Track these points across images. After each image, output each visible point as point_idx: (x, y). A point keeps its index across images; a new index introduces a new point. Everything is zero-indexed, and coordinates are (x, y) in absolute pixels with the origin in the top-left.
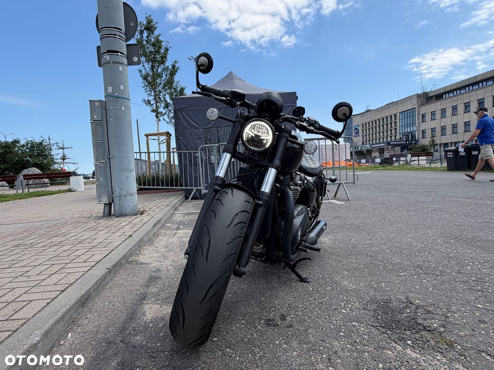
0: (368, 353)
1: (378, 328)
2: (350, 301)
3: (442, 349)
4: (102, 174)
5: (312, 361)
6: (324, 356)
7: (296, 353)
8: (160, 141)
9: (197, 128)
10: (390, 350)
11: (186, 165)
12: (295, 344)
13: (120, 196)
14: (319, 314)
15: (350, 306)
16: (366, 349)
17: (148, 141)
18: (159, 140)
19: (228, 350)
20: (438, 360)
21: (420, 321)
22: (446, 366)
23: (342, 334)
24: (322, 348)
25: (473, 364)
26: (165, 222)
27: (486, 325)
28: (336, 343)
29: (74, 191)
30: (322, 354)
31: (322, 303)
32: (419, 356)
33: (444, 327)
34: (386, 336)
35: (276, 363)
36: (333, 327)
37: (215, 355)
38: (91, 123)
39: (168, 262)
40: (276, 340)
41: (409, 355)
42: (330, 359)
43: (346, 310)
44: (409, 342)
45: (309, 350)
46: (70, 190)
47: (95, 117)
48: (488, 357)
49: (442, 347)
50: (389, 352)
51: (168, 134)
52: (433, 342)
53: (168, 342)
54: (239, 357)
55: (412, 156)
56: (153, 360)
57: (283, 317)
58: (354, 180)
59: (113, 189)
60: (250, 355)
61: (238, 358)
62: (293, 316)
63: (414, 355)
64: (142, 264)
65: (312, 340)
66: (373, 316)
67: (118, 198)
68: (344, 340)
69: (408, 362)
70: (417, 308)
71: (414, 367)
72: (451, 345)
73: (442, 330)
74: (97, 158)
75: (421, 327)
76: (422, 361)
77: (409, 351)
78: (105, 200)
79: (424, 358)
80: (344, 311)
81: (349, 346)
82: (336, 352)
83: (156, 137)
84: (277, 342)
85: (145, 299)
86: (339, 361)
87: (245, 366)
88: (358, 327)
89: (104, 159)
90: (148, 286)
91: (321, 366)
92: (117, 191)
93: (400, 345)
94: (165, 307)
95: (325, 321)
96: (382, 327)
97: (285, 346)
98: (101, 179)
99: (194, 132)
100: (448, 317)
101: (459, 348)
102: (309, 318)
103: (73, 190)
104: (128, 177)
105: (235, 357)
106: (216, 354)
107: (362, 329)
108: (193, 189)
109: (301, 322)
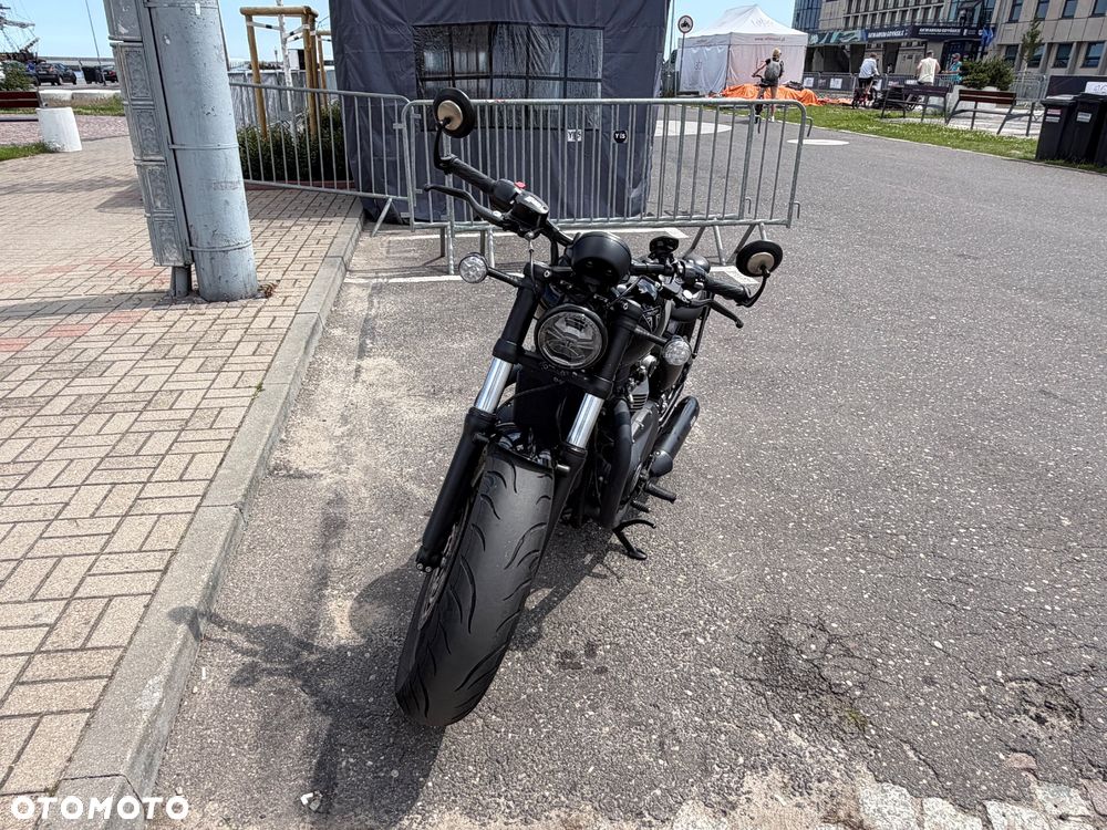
0: (726, 734)
1: (753, 683)
2: (715, 614)
3: (845, 732)
4: (159, 192)
5: (632, 746)
6: (654, 737)
7: (607, 729)
8: (288, 32)
9: (393, 24)
10: (763, 730)
11: (364, 131)
12: (607, 710)
13: (212, 251)
14: (655, 644)
15: (713, 629)
16: (725, 727)
17: (251, 31)
18: (281, 28)
19: (494, 717)
20: (833, 754)
21: (825, 673)
22: (842, 766)
23: (690, 693)
24: (651, 721)
25: (884, 764)
26: (327, 325)
27: (932, 689)
28: (676, 713)
29: (54, 151)
30: (651, 733)
31: (664, 617)
32: (805, 744)
33: (863, 688)
34: (764, 701)
35: (574, 747)
36: (676, 676)
37: (472, 728)
38: (114, 46)
39: (355, 475)
40: (576, 700)
41: (790, 742)
42: (662, 744)
43: (705, 638)
44: (797, 716)
45: (631, 723)
46: (42, 148)
47: (123, 30)
48: (911, 754)
49: (847, 729)
50: (761, 735)
51: (309, 15)
52: (835, 718)
53: (386, 696)
54: (512, 732)
55: (961, 99)
56: (366, 731)
57: (591, 650)
58: (790, 216)
59: (192, 230)
60: (531, 730)
61: (510, 735)
62: (608, 647)
63: (798, 742)
64: (300, 475)
65: (638, 702)
66: (750, 655)
67: (208, 255)
68: (690, 705)
69: (785, 755)
70: (830, 642)
71: (793, 765)
72: (861, 726)
73: (858, 693)
74: (141, 149)
75: (824, 687)
76: (807, 754)
77: (792, 735)
78: (175, 258)
79: (812, 749)
80: (701, 641)
81: (697, 719)
82: (673, 731)
83: (274, 21)
84: (578, 705)
85: (326, 585)
86: (677, 748)
87: (522, 751)
88: (719, 680)
89: (159, 153)
90: (325, 547)
91: (647, 758)
92: (202, 239)
93: (780, 721)
94: (368, 607)
95: (665, 661)
96: (760, 681)
97: (591, 713)
98: (159, 204)
99: (385, 36)
100: (876, 667)
101: (873, 732)
102: (638, 653)
103: (52, 147)
104: (227, 202)
105: (506, 733)
106: (474, 724)
107: (726, 683)
108: (385, 201)
109: (624, 660)
